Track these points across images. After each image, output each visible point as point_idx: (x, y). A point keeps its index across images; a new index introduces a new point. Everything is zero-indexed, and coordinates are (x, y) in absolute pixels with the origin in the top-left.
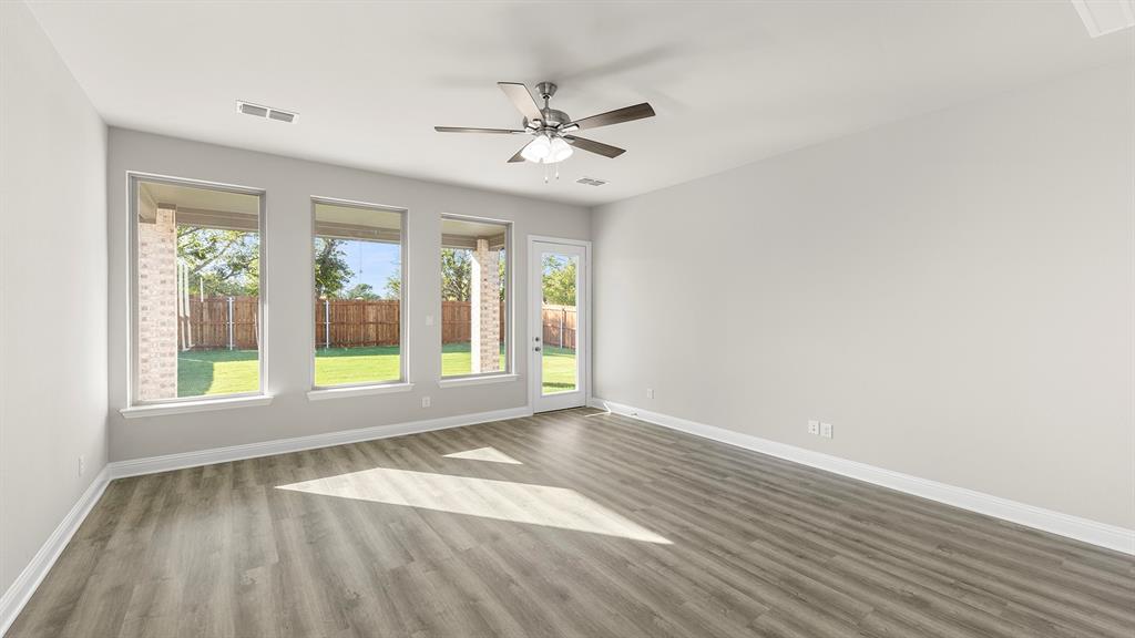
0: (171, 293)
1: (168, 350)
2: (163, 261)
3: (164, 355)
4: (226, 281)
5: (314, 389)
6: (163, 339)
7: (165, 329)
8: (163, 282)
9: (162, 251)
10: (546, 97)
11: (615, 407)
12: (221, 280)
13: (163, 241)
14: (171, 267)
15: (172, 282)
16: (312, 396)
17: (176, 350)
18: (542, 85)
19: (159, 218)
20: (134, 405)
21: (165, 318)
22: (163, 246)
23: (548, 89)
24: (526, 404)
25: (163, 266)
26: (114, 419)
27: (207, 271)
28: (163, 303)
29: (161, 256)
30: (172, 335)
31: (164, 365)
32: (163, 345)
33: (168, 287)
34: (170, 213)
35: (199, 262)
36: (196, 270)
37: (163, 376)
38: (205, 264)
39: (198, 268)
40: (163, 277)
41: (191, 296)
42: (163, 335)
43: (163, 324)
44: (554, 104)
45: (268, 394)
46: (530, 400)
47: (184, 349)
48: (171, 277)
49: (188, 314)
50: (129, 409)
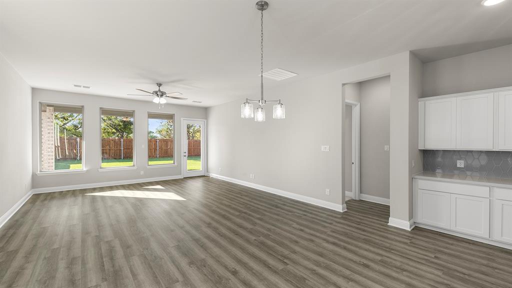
0: (52, 137)
1: (51, 157)
2: (49, 126)
3: (50, 159)
4: (78, 131)
5: (101, 168)
6: (49, 153)
7: (50, 150)
8: (49, 133)
9: (49, 122)
10: (159, 87)
11: (214, 175)
12: (75, 130)
13: (49, 118)
14: (52, 128)
15: (52, 133)
16: (100, 170)
17: (54, 157)
18: (158, 84)
19: (47, 110)
20: (40, 172)
21: (50, 146)
22: (49, 120)
23: (160, 85)
24: (181, 174)
25: (49, 127)
26: (34, 176)
27: (69, 125)
28: (49, 141)
29: (48, 124)
30: (53, 152)
31: (49, 163)
32: (49, 155)
33: (51, 135)
34: (52, 108)
35: (65, 122)
36: (63, 125)
37: (49, 167)
38: (68, 123)
39: (65, 124)
40: (49, 131)
41: (60, 137)
42: (48, 152)
43: (49, 148)
44: (162, 89)
45: (85, 169)
46: (182, 172)
47: (58, 158)
48: (52, 131)
49: (59, 145)
50: (39, 173)
